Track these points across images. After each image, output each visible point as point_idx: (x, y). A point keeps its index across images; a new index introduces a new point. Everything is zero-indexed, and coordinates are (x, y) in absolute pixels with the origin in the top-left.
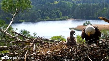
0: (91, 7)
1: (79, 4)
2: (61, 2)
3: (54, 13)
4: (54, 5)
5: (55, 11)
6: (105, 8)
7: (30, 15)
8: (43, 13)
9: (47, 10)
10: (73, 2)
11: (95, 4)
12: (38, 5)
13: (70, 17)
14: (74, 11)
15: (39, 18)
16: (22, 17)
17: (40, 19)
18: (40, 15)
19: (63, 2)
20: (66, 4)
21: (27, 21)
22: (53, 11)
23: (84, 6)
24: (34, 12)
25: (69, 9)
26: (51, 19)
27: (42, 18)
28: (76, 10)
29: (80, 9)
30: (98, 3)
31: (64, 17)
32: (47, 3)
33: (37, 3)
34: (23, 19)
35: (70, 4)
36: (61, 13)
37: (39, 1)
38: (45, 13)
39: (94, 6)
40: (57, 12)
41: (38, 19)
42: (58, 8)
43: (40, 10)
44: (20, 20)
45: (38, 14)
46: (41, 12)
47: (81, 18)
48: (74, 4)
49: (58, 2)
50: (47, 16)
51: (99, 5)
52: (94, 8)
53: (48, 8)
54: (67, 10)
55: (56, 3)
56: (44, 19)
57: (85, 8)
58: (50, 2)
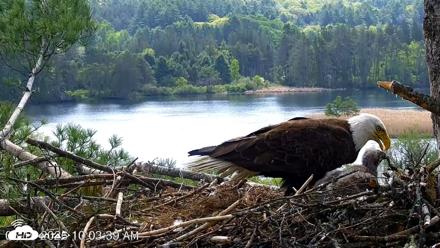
0: (358, 41)
1: (307, 29)
2: (234, 21)
3: (206, 62)
4: (207, 29)
5: (211, 53)
6: (413, 45)
7: (111, 72)
8: (162, 64)
9: (181, 52)
10: (284, 19)
11: (372, 27)
12: (141, 30)
13: (271, 81)
14: (290, 58)
15: (148, 83)
16: (77, 79)
17: (150, 87)
18: (151, 70)
19: (244, 20)
20: (256, 26)
21: (97, 93)
22: (204, 55)
23: (327, 36)
25: (268, 47)
26: (196, 88)
27: (160, 83)
28: (294, 53)
29: (312, 47)
30: (383, 23)
31: (248, 78)
32: (178, 23)
33: (138, 20)
34: (81, 87)
35: (273, 26)
36: (234, 65)
37: (146, 15)
38: (170, 61)
39: (370, 36)
40: (221, 60)
41: (143, 89)
42: (224, 42)
43: (150, 51)
44: (70, 92)
45: (142, 69)
46: (157, 60)
47: (316, 86)
48: (287, 27)
49: (225, 19)
50: (178, 75)
51: (390, 31)
52: (369, 45)
53: (184, 43)
54: (262, 51)
55: (217, 21)
56: (169, 89)
57: (330, 45)
58: (190, 20)
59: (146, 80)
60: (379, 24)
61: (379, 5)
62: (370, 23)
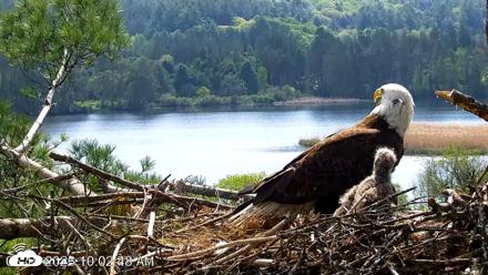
0: (398, 46)
1: (343, 33)
2: (262, 23)
3: (231, 70)
4: (232, 33)
5: (236, 60)
6: (460, 52)
7: (125, 80)
8: (182, 72)
9: (203, 58)
10: (317, 22)
11: (414, 31)
12: (159, 34)
13: (303, 91)
14: (324, 65)
15: (166, 92)
16: (88, 89)
17: (169, 97)
18: (169, 79)
19: (273, 24)
20: (286, 30)
21: (110, 104)
22: (229, 61)
23: (365, 41)
24: (142, 63)
26: (219, 99)
27: (179, 93)
29: (348, 53)
30: (427, 27)
31: (277, 88)
32: (200, 27)
33: (154, 24)
34: (92, 97)
35: (305, 30)
36: (261, 72)
37: (164, 17)
38: (190, 69)
39: (412, 41)
40: (247, 68)
41: (160, 99)
42: (250, 47)
43: (168, 58)
44: (79, 103)
45: (160, 78)
46: (176, 68)
47: (352, 96)
48: (320, 31)
49: (251, 21)
50: (200, 84)
51: (434, 35)
52: (411, 51)
53: (206, 49)
54: (293, 56)
55: (242, 24)
56: (189, 100)
57: (368, 51)
58: (213, 22)
59: (164, 89)
60: (423, 28)
61: (422, 6)
62: (412, 26)
